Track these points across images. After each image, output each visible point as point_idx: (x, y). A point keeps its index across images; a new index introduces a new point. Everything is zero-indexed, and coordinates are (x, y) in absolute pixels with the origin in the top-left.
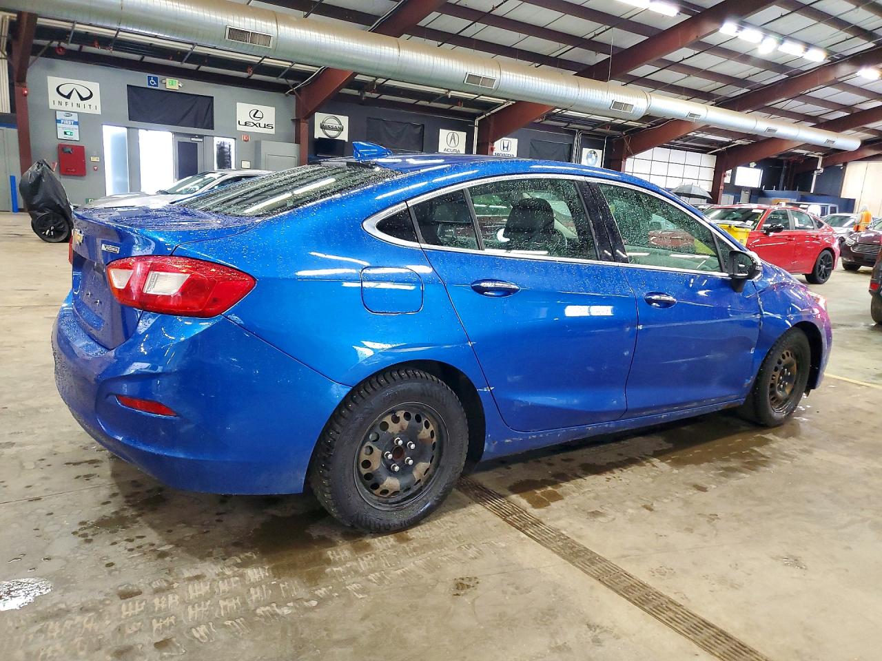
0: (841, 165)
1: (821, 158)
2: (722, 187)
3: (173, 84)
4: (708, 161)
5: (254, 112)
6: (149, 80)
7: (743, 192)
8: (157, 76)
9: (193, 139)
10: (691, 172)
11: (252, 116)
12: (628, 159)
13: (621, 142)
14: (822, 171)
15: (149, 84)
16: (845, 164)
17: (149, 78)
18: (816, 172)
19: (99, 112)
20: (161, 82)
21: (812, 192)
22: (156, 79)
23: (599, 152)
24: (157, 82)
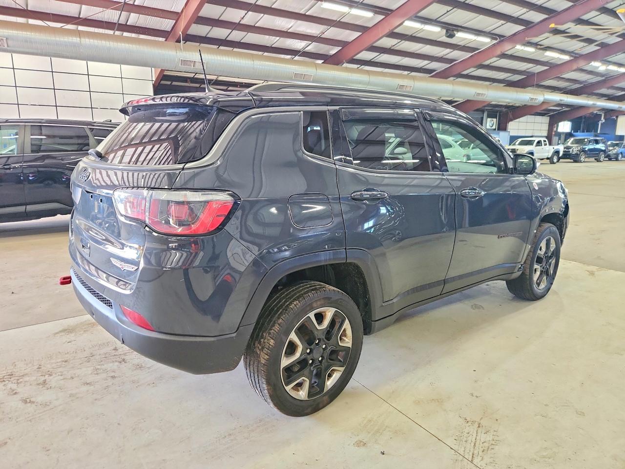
0: (615, 117)
2: (553, 133)
4: (546, 120)
7: (562, 135)
10: (537, 126)
12: (510, 123)
13: (507, 113)
16: (617, 117)
18: (600, 122)
21: (599, 132)
23: (495, 120)
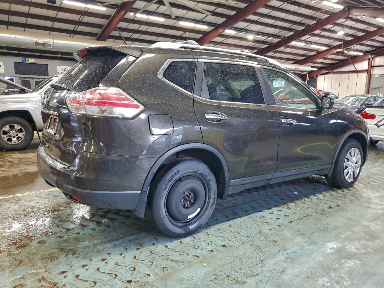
1: (308, 74)
3: (31, 60)
5: (64, 69)
6: (22, 60)
8: (25, 58)
9: (40, 80)
11: (63, 70)
14: (309, 79)
15: (23, 61)
17: (22, 59)
19: (3, 72)
20: (27, 60)
22: (25, 59)
24: (25, 60)
